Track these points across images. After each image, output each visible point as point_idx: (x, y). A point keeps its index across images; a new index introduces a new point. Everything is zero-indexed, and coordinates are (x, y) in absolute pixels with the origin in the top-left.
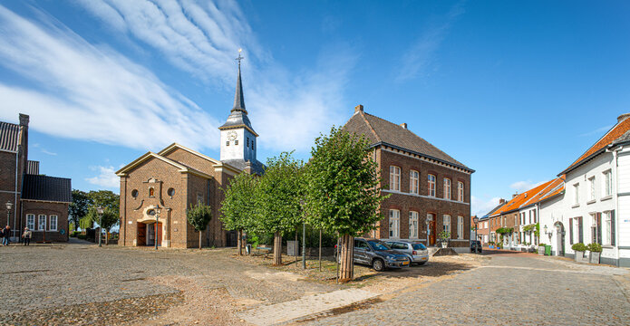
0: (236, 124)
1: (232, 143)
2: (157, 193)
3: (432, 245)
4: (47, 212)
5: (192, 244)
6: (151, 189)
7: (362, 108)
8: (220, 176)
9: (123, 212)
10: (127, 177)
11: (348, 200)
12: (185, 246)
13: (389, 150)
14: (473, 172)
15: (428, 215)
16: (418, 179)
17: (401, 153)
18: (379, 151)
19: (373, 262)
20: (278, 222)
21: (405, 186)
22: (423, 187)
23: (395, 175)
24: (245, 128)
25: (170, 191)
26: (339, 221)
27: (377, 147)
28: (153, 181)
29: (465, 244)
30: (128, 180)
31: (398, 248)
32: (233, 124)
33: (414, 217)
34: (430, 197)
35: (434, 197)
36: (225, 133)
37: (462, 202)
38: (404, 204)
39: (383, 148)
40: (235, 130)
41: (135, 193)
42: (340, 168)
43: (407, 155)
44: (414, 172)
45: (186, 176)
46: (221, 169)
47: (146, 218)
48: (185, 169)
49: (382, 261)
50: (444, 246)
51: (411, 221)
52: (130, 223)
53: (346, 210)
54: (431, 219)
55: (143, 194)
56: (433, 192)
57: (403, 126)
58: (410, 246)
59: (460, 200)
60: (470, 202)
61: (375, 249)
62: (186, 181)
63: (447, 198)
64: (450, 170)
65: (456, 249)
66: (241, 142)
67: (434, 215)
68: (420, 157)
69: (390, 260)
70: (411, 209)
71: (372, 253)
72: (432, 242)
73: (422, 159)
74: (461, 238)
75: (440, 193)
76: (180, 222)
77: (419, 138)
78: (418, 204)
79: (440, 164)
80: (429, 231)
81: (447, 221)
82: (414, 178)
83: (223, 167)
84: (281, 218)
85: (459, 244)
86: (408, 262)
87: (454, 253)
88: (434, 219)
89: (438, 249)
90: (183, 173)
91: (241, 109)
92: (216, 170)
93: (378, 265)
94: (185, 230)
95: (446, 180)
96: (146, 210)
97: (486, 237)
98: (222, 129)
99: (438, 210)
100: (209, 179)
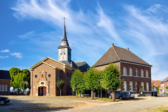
0: (64, 46)
1: (63, 54)
2: (44, 76)
3: (137, 93)
4: (4, 84)
5: (58, 94)
6: (42, 75)
7: (113, 45)
8: (65, 69)
9: (32, 83)
10: (33, 70)
11: (115, 81)
12: (55, 95)
13: (123, 62)
14: (151, 66)
15: (136, 83)
16: (132, 70)
17: (126, 62)
18: (120, 62)
19: (120, 97)
20: (93, 87)
21: (128, 73)
22: (134, 73)
23: (125, 70)
24: (68, 48)
25: (49, 75)
26: (112, 86)
27: (119, 61)
28: (43, 72)
29: (149, 93)
30: (33, 71)
31: (126, 93)
32: (63, 46)
33: (131, 84)
34: (136, 76)
35: (138, 76)
36: (60, 50)
37: (148, 77)
38: (128, 79)
39: (121, 61)
40: (64, 49)
41: (36, 76)
42: (113, 74)
43: (128, 63)
44: (131, 68)
45: (55, 70)
46: (65, 67)
47: (41, 85)
48: (55, 68)
49: (122, 97)
50: (141, 93)
51: (130, 85)
52: (34, 87)
53: (114, 84)
54: (137, 84)
55: (39, 77)
56: (137, 74)
57: (127, 49)
58: (129, 93)
59: (147, 77)
60: (151, 77)
61: (120, 94)
62: (55, 72)
63: (142, 76)
64: (143, 66)
65: (145, 95)
66: (67, 54)
67: (138, 83)
68: (133, 63)
69: (124, 96)
70: (130, 81)
71: (119, 95)
72: (137, 92)
73: (133, 64)
74: (148, 90)
75: (140, 75)
76: (53, 87)
77: (133, 54)
78: (132, 79)
79: (139, 65)
80: (136, 88)
81: (142, 84)
82: (131, 70)
83: (66, 66)
84: (94, 86)
85: (147, 93)
86: (129, 97)
87: (145, 96)
88: (138, 84)
89: (139, 94)
90: (54, 69)
91: (66, 40)
92: (63, 67)
93: (121, 98)
94: (55, 89)
95: (142, 70)
96: (40, 82)
97: (163, 90)
98: (59, 48)
99: (139, 81)
100: (61, 70)
